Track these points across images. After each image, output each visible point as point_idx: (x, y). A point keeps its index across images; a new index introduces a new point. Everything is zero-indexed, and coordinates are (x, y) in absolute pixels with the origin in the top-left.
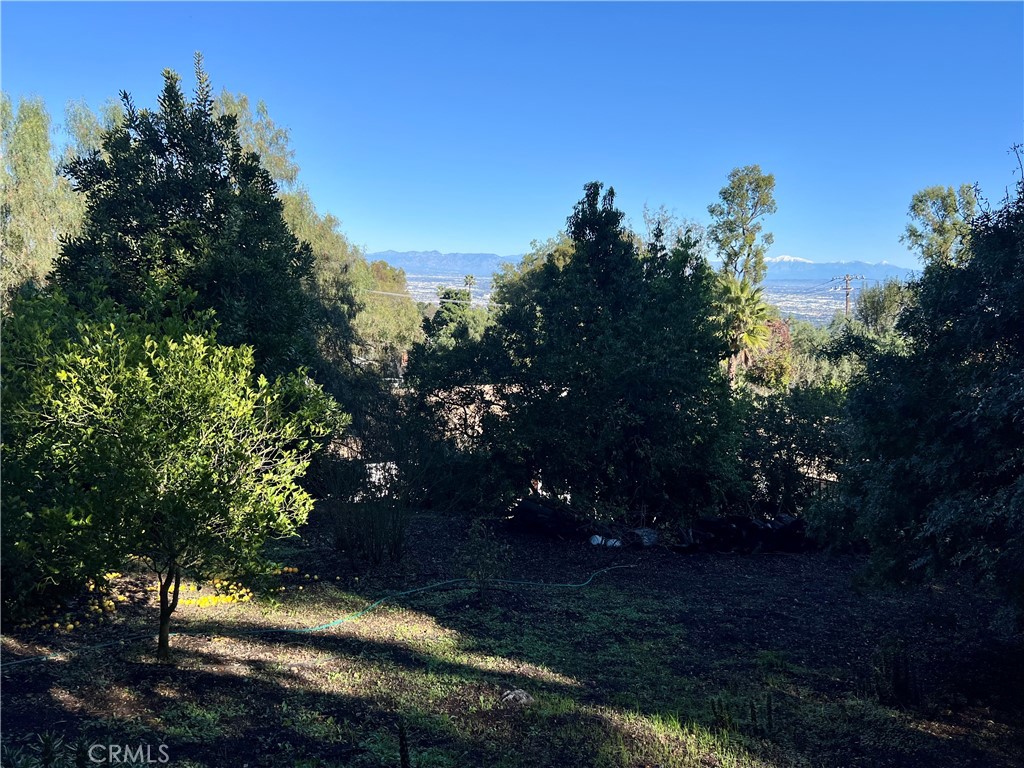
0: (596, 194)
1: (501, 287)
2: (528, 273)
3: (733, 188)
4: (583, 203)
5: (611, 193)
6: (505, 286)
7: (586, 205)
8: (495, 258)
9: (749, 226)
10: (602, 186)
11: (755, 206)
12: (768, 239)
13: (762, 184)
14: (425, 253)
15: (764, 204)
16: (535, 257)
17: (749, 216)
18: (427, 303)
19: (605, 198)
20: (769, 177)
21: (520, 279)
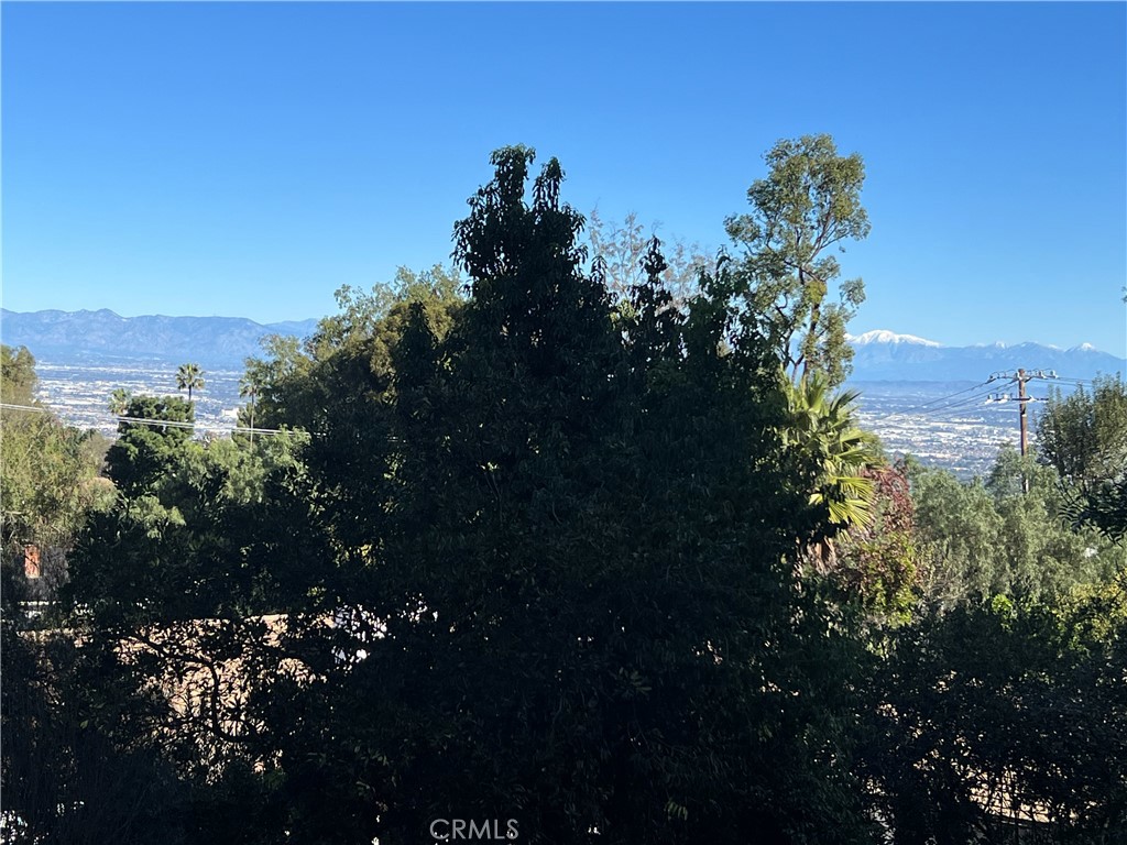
0: (520, 173)
1: (266, 392)
2: (331, 360)
3: (777, 183)
4: (491, 192)
5: (554, 172)
6: (275, 389)
7: (496, 199)
8: (249, 328)
9: (813, 264)
10: (531, 155)
11: (823, 222)
12: (854, 291)
13: (837, 175)
14: (82, 314)
15: (840, 217)
16: (346, 325)
17: (813, 242)
18: (84, 428)
19: (539, 182)
20: (852, 162)
21: (313, 374)
